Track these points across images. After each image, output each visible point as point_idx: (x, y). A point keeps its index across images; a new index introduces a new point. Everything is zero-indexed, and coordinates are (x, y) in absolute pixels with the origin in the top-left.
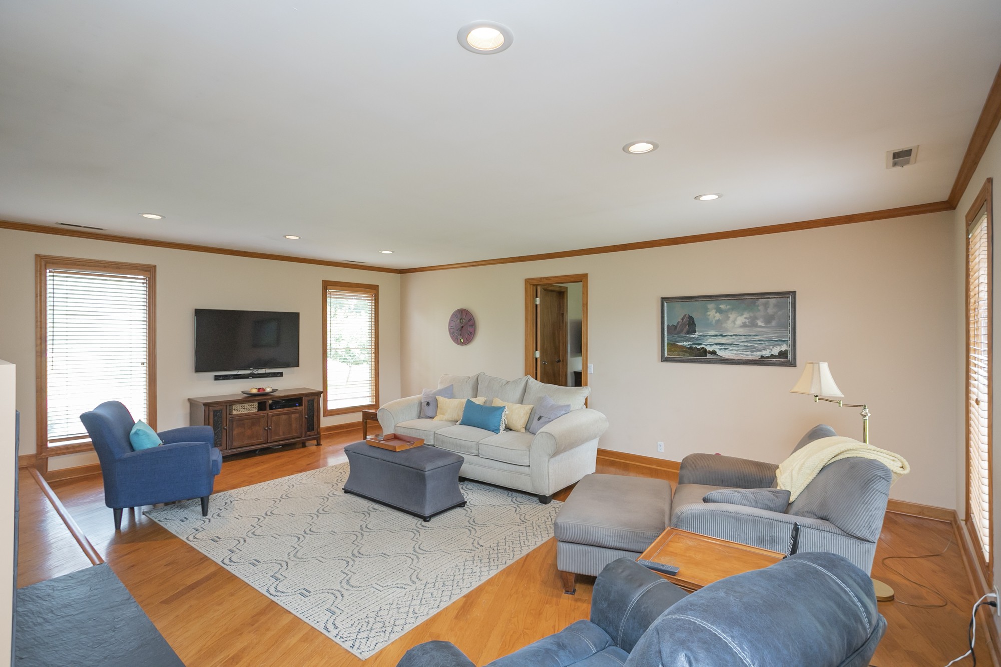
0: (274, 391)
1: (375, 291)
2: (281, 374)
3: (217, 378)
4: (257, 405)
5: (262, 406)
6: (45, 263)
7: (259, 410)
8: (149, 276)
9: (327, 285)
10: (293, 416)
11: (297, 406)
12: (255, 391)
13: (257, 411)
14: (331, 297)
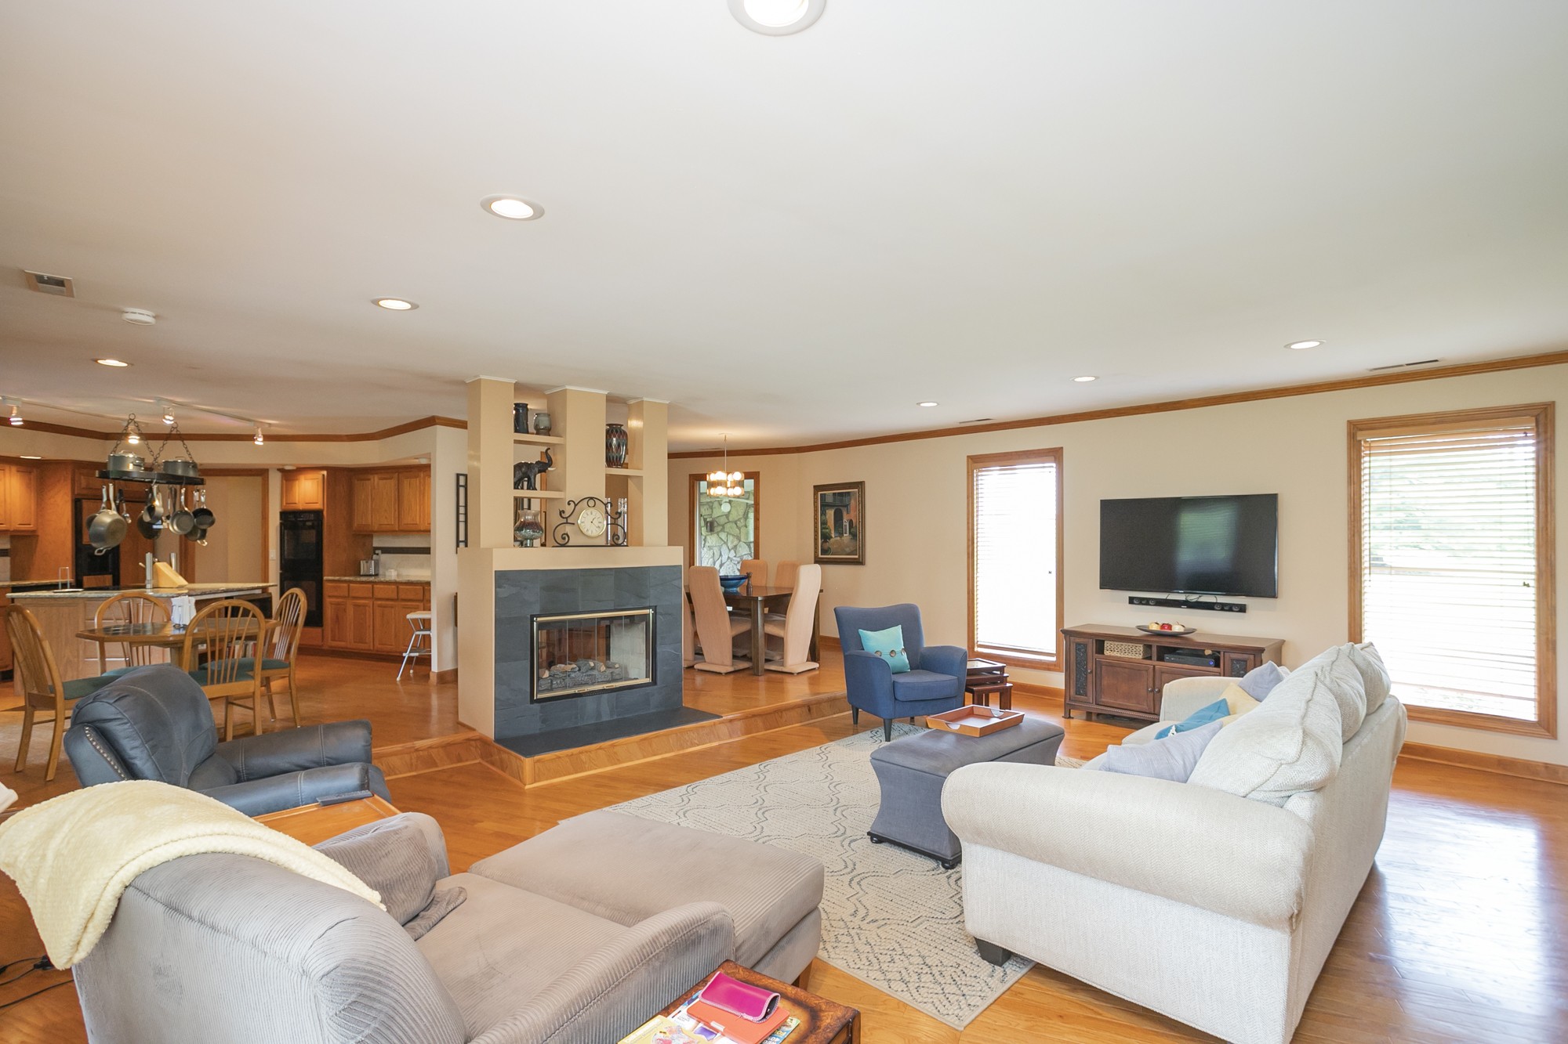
2: (1242, 609)
3: (1132, 600)
4: (1144, 650)
7: (1143, 657)
12: (1156, 628)
13: (1140, 657)
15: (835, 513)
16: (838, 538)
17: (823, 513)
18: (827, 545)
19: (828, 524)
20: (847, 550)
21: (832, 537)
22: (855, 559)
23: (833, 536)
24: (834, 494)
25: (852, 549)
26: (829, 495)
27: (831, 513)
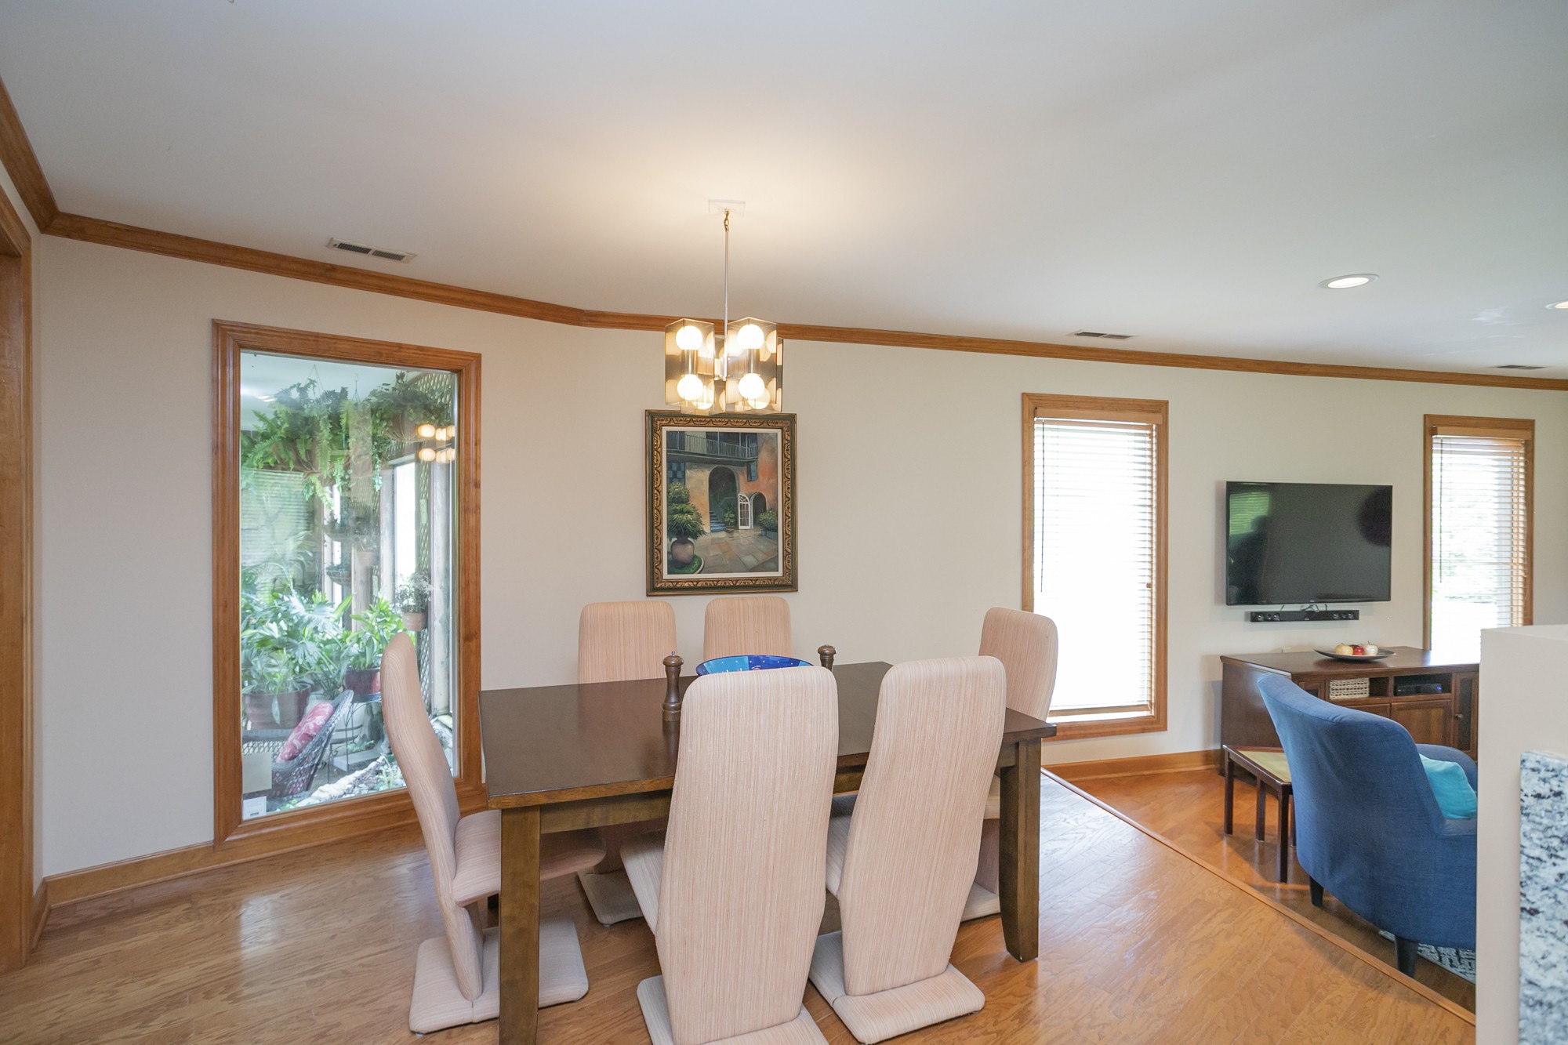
0: (1385, 652)
1: (1527, 435)
2: (1355, 615)
3: (1254, 618)
4: (1368, 684)
5: (1378, 685)
6: (1036, 406)
7: (1372, 694)
8: (1160, 423)
9: (1433, 426)
10: (1434, 712)
11: (1436, 692)
12: (1347, 652)
13: (1367, 695)
14: (1442, 452)
15: (712, 475)
16: (723, 535)
17: (676, 476)
18: (684, 552)
19: (693, 502)
20: (750, 560)
21: (702, 532)
22: (776, 579)
23: (707, 529)
24: (709, 435)
25: (761, 557)
26: (693, 436)
27: (698, 481)
